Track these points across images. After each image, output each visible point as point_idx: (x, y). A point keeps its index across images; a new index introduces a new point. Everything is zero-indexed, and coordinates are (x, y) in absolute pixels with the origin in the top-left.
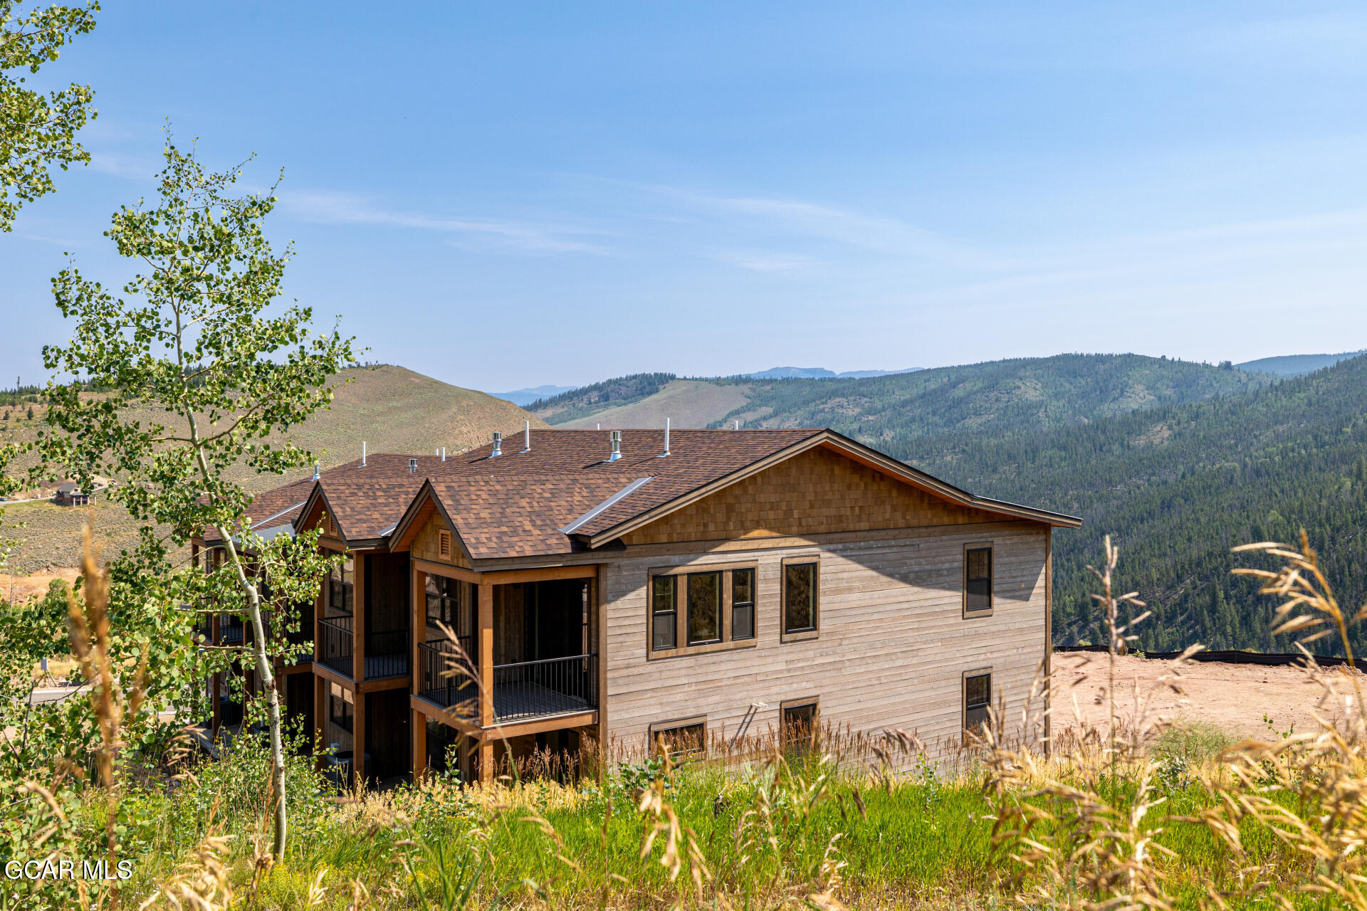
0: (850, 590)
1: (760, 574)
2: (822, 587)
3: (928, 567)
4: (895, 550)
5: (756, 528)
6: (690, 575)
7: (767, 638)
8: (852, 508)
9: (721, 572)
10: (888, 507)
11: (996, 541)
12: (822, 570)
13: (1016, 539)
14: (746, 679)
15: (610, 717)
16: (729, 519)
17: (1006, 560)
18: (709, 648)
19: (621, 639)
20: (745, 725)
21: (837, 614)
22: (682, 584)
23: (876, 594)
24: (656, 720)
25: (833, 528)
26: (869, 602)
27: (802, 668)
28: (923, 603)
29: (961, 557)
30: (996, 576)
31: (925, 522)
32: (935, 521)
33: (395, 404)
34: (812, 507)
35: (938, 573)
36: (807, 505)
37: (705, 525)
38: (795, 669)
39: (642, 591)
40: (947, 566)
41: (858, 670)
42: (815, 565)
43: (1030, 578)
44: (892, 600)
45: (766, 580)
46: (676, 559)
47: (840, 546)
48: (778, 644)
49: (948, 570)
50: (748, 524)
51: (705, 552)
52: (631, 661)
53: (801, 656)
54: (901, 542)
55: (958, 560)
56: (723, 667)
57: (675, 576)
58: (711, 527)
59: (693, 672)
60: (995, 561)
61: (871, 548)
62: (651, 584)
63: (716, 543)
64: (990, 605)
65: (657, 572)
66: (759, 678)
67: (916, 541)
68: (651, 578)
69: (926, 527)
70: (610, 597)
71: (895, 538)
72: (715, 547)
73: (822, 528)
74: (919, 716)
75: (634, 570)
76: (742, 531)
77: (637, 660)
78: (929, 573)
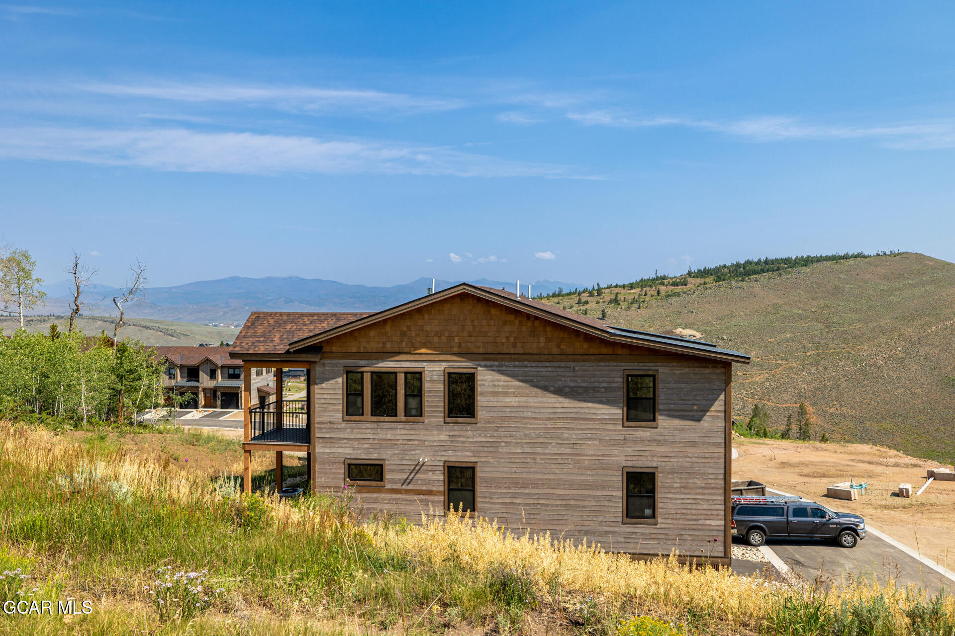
0: (506, 394)
1: (426, 377)
2: (479, 389)
3: (585, 385)
4: (550, 369)
5: (423, 347)
6: (372, 373)
7: (433, 420)
8: (507, 338)
9: (396, 373)
10: (543, 339)
11: (660, 370)
12: (479, 377)
13: (687, 370)
14: (416, 442)
15: (317, 450)
16: (402, 341)
17: (675, 386)
18: (387, 419)
19: (325, 406)
20: (415, 472)
21: (494, 409)
22: (367, 378)
23: (530, 400)
24: (349, 457)
25: (490, 350)
26: (523, 404)
27: (463, 442)
28: (578, 410)
29: (620, 380)
30: (661, 397)
31: (581, 351)
32: (592, 351)
33: (910, 282)
34: (470, 336)
35: (595, 390)
36: (465, 334)
37: (384, 343)
38: (457, 442)
39: (340, 380)
40: (605, 385)
41: (513, 450)
42: (473, 374)
43: (704, 402)
44: (546, 405)
45: (432, 381)
46: (362, 362)
47: (496, 363)
48: (442, 423)
49: (605, 388)
50: (417, 344)
51: (384, 360)
52: (332, 420)
53: (461, 433)
54: (557, 364)
55: (619, 381)
56: (398, 431)
57: (362, 373)
58: (388, 345)
59: (376, 432)
60: (660, 386)
61: (526, 367)
62: (345, 376)
63: (392, 354)
64: (654, 420)
65: (349, 369)
66: (427, 443)
67: (572, 364)
68: (345, 372)
69: (582, 355)
70: (318, 381)
71: (549, 361)
72: (391, 357)
73: (481, 350)
74: (575, 492)
75: (334, 367)
76: (412, 349)
77: (336, 420)
78: (586, 389)
